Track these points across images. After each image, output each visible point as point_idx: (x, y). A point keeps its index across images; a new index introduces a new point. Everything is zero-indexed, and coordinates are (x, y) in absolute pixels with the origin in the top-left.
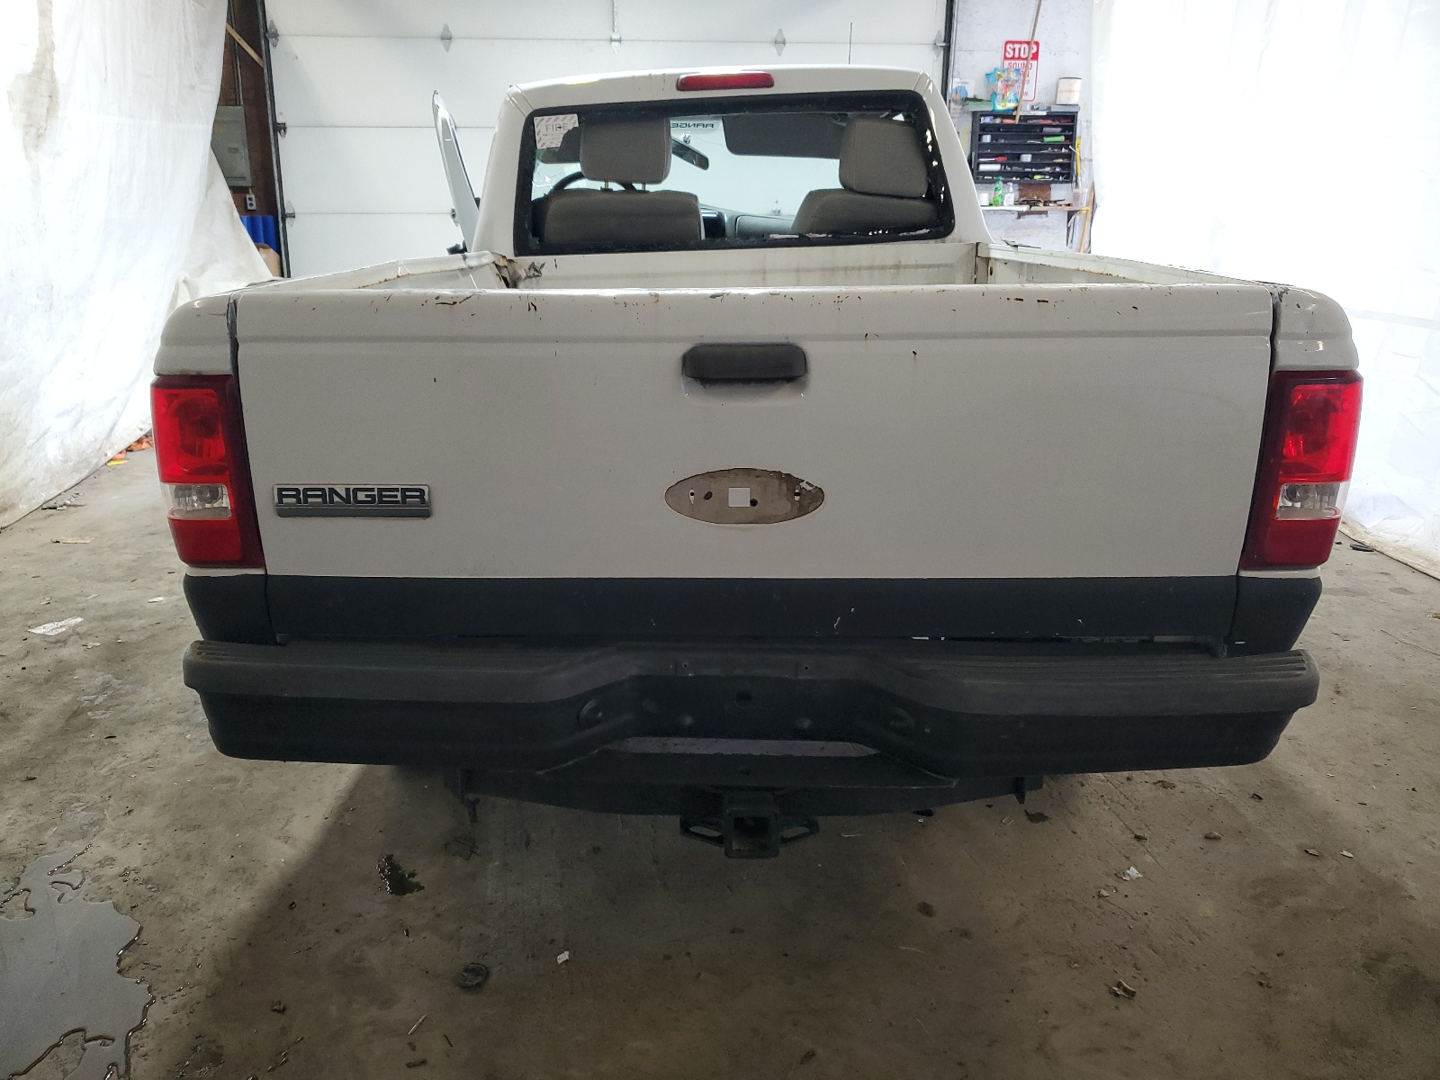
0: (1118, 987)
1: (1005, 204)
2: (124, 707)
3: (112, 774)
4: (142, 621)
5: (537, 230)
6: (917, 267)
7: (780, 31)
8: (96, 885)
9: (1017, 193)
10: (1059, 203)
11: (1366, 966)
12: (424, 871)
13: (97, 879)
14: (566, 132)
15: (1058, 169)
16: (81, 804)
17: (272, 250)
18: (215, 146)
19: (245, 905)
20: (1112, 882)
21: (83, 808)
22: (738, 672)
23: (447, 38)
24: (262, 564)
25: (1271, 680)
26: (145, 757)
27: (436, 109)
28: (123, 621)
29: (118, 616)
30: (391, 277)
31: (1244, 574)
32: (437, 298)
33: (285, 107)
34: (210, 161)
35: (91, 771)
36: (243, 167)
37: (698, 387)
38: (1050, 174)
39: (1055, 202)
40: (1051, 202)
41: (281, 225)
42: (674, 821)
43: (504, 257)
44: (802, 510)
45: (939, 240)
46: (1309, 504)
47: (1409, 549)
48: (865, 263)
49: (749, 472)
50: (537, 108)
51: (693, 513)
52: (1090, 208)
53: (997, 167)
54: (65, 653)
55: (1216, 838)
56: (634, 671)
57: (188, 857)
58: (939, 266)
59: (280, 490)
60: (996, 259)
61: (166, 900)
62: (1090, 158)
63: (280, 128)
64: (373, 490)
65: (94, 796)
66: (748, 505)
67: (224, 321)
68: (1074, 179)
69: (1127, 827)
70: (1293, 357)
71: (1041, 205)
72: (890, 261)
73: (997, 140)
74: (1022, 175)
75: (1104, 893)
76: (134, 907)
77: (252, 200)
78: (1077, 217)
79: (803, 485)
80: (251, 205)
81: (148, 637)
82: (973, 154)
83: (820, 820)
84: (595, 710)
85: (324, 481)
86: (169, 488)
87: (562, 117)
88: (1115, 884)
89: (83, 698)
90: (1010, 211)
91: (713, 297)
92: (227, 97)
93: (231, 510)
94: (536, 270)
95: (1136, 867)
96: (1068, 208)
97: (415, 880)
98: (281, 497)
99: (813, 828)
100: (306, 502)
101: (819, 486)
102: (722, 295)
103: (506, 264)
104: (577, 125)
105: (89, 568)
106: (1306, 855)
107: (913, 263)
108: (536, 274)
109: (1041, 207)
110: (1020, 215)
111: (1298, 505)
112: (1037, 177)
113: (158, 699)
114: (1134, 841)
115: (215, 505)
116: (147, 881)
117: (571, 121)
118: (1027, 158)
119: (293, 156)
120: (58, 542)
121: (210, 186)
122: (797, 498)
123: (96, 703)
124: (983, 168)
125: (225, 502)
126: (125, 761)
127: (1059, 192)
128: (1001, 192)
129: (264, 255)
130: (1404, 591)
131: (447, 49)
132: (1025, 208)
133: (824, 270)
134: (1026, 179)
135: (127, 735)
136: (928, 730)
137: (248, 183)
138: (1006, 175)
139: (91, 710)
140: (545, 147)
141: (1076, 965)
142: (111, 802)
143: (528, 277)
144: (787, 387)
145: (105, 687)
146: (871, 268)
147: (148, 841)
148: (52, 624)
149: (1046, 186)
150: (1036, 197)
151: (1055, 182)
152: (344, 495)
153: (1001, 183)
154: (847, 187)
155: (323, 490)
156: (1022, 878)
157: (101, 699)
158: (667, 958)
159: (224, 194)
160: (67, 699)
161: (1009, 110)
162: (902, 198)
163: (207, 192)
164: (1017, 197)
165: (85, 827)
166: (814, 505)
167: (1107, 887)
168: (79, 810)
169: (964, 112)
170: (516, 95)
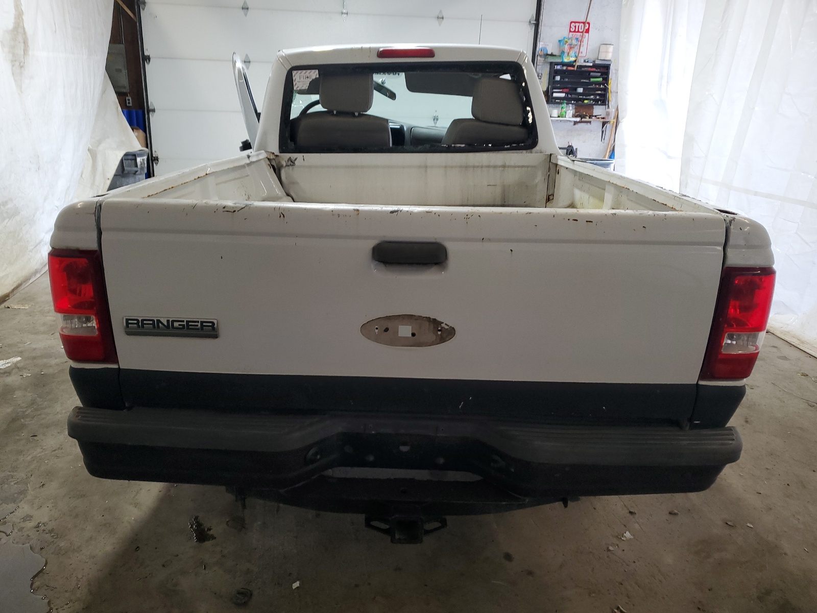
0: (617, 610)
1: (567, 116)
2: (43, 416)
3: (34, 460)
4: (57, 360)
5: (293, 138)
6: (515, 167)
7: (441, 12)
8: (20, 533)
9: (574, 110)
10: (598, 117)
11: (759, 598)
12: (217, 527)
13: (21, 529)
14: (311, 80)
15: (598, 97)
16: (14, 479)
17: (141, 131)
18: (108, 68)
19: (109, 548)
20: (615, 541)
21: (15, 482)
22: (402, 431)
23: (245, 8)
24: (117, 362)
25: (714, 447)
26: (54, 449)
27: (234, 63)
28: (45, 360)
29: (42, 357)
30: (202, 175)
31: (701, 383)
32: (224, 208)
33: (150, 46)
34: (105, 77)
35: (21, 458)
36: (124, 81)
37: (382, 266)
38: (593, 100)
39: (596, 116)
40: (593, 116)
41: (146, 116)
42: (361, 518)
43: (273, 153)
44: (442, 340)
45: (529, 151)
46: (741, 342)
47: (789, 332)
48: (485, 163)
49: (411, 316)
50: (295, 65)
51: (377, 340)
52: (615, 121)
53: (563, 95)
54: (9, 380)
55: (675, 514)
56: (340, 429)
57: (77, 516)
58: (528, 167)
59: (127, 320)
60: (561, 166)
61: (62, 544)
62: (616, 91)
63: (147, 59)
64: (183, 321)
65: (21, 475)
66: (411, 335)
67: (93, 218)
68: (607, 103)
69: (625, 506)
70: (736, 259)
71: (588, 118)
72: (500, 163)
73: (563, 79)
74: (577, 100)
75: (611, 548)
76: (43, 548)
77: (129, 99)
78: (608, 125)
79: (443, 325)
80: (129, 103)
81: (59, 371)
82: (550, 86)
83: (448, 518)
84: (316, 454)
85: (154, 316)
86: (60, 316)
87: (309, 71)
88: (618, 543)
89: (19, 410)
90: (570, 121)
91: (392, 212)
92: (115, 39)
93: (98, 329)
94: (291, 161)
95: (630, 532)
96: (603, 120)
97: (211, 532)
98: (127, 324)
99: (444, 524)
100: (143, 327)
101: (452, 326)
102: (397, 211)
103: (274, 157)
104: (318, 76)
105: (26, 325)
106: (726, 525)
107: (512, 164)
108: (292, 164)
109: (587, 119)
110: (575, 123)
111: (734, 342)
112: (586, 101)
113: (63, 412)
114: (628, 515)
115: (89, 325)
116: (51, 531)
117: (314, 74)
118: (580, 90)
119: (154, 74)
120: (8, 308)
121: (104, 92)
122: (439, 333)
123: (27, 413)
124: (555, 95)
125: (94, 324)
126: (42, 452)
127: (598, 110)
128: (565, 109)
129: (136, 134)
130: (785, 358)
131: (246, 15)
132: (578, 119)
133: (461, 167)
134: (579, 102)
135: (44, 435)
136: (513, 470)
137: (127, 90)
138: (567, 100)
139: (23, 418)
140: (298, 89)
141: (594, 595)
142: (32, 479)
143: (287, 166)
144: (434, 269)
145: (33, 402)
146: (488, 167)
147: (53, 505)
148: (2, 361)
149: (590, 107)
150: (584, 113)
151: (596, 105)
152: (166, 324)
153: (565, 104)
154: (477, 118)
155: (153, 321)
156: (564, 537)
157: (29, 411)
158: (357, 586)
159: (113, 97)
160: (9, 410)
161: (570, 62)
162: (507, 125)
163: (102, 95)
164: (574, 112)
165: (16, 495)
166: (450, 337)
167: (613, 545)
168: (12, 483)
169: (545, 62)
170: (282, 57)
